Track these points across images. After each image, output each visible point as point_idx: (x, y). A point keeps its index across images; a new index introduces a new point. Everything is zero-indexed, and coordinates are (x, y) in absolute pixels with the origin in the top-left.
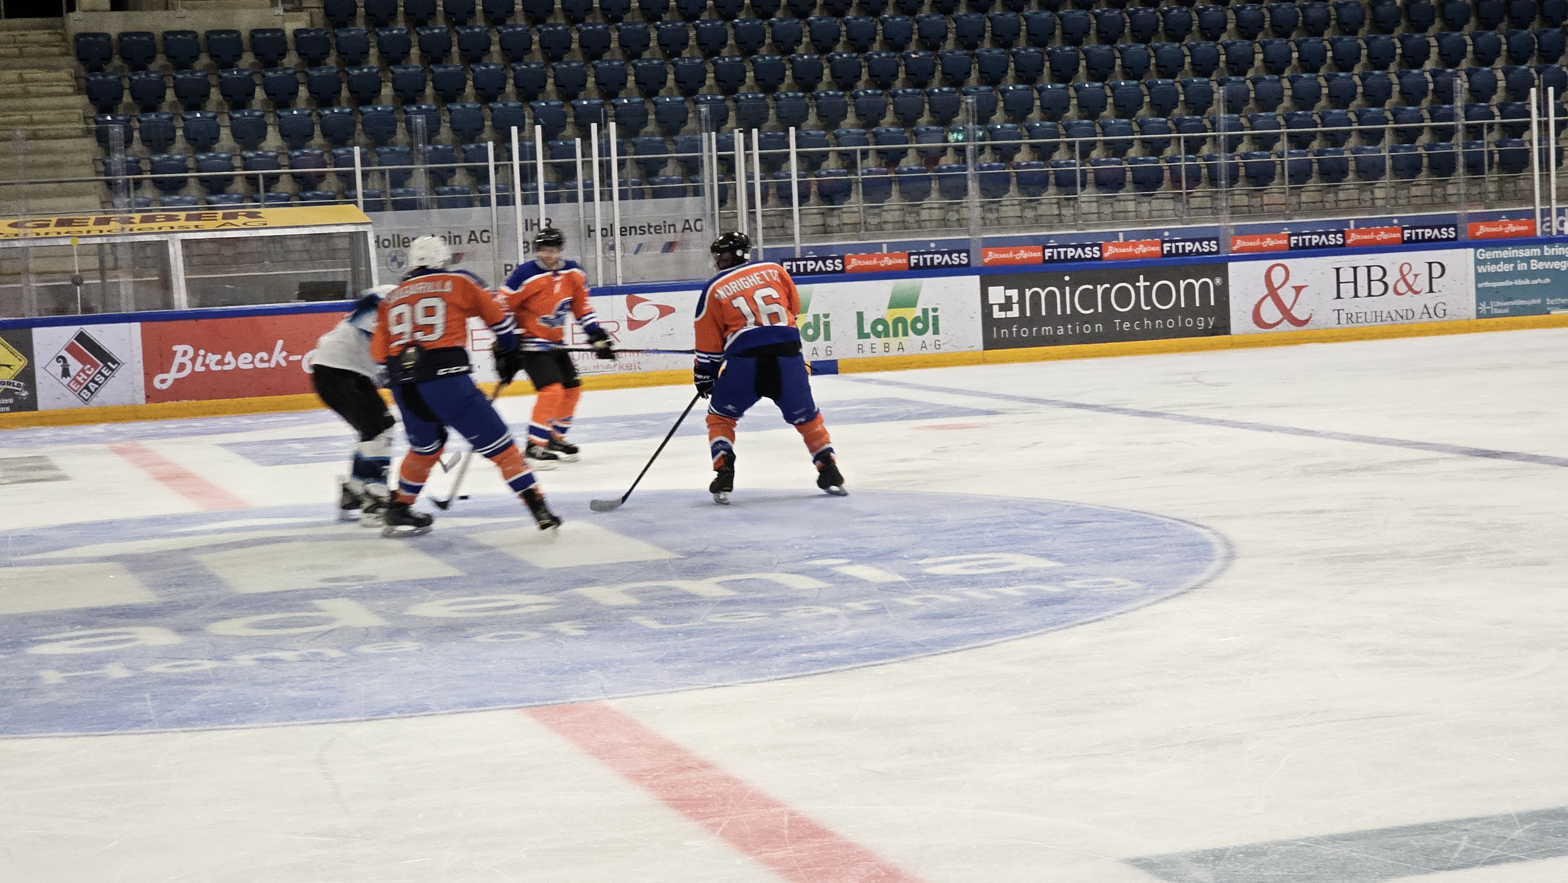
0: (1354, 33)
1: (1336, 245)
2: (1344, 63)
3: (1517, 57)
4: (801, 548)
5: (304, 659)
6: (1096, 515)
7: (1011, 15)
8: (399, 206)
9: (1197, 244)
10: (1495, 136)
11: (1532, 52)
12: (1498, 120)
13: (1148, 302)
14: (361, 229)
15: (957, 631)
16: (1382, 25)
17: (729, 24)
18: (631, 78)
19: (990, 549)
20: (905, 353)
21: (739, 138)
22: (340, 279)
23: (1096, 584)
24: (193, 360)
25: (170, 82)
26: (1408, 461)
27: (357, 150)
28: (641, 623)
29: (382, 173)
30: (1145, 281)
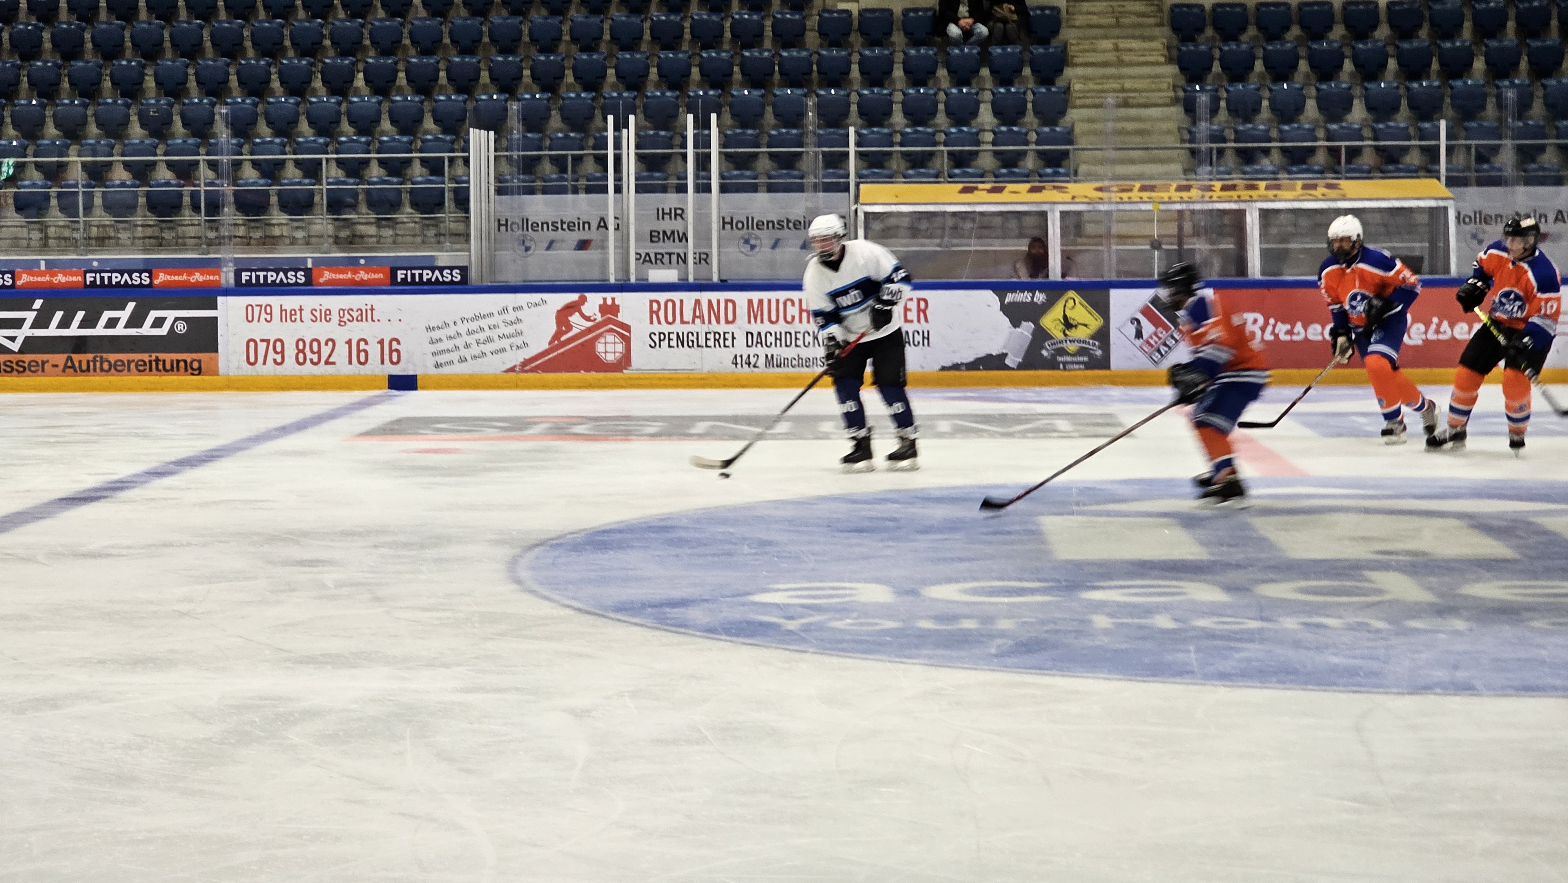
5: (1350, 628)
8: (1483, 182)
14: (1441, 204)
22: (1417, 253)
24: (1263, 329)
25: (1260, 53)
27: (1443, 124)
29: (1468, 148)
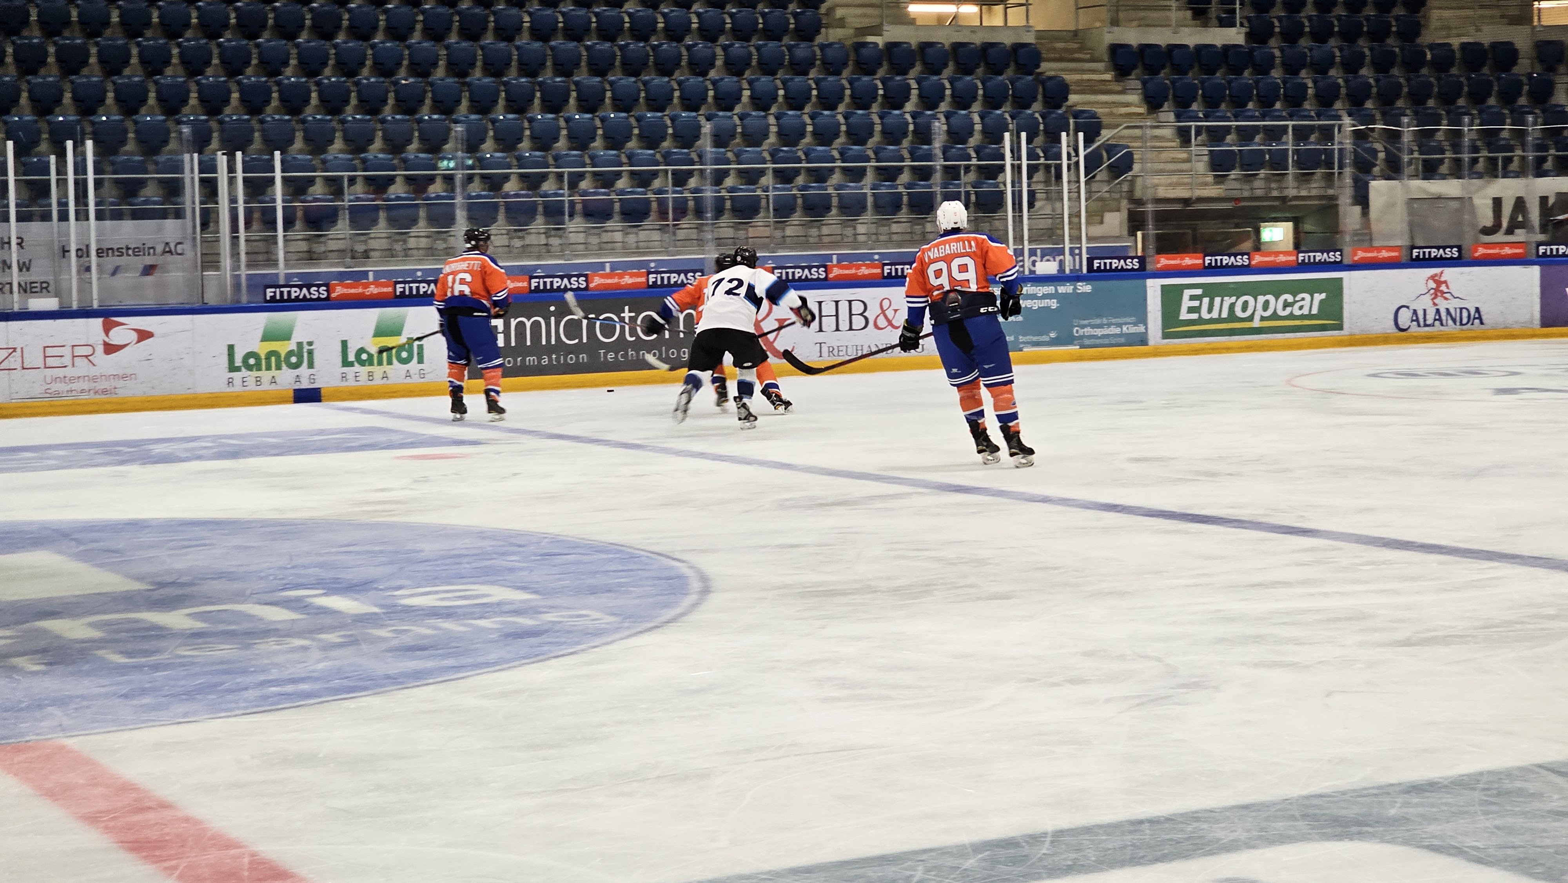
0: (838, 73)
1: (818, 279)
2: (829, 101)
3: (993, 102)
4: (275, 579)
6: (573, 548)
7: (502, 45)
9: (682, 276)
10: (972, 177)
11: (1006, 97)
12: (974, 162)
13: (633, 332)
15: (430, 664)
16: (865, 66)
17: (214, 42)
18: (110, 95)
19: (466, 580)
20: (388, 382)
21: (222, 160)
23: (571, 616)
26: (882, 496)
28: (106, 656)
30: (630, 311)
